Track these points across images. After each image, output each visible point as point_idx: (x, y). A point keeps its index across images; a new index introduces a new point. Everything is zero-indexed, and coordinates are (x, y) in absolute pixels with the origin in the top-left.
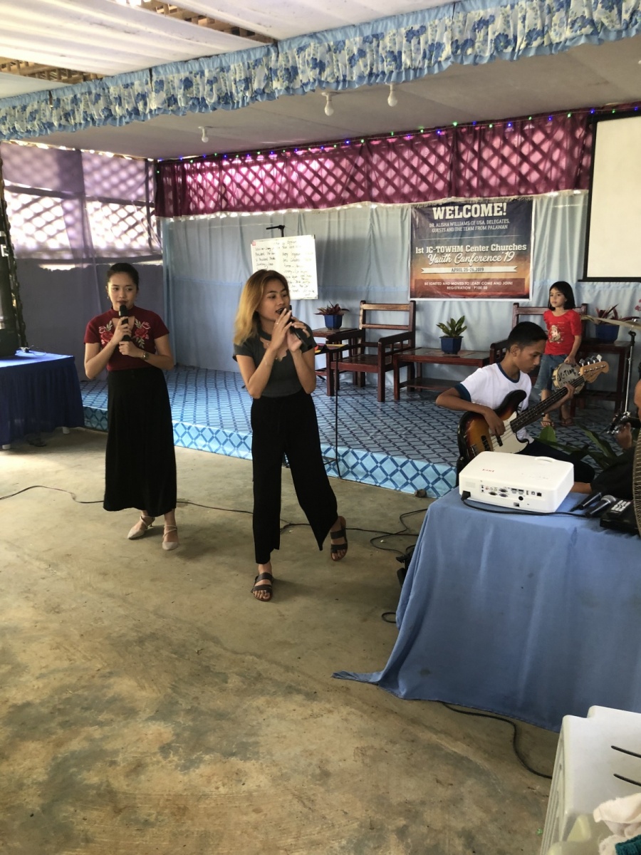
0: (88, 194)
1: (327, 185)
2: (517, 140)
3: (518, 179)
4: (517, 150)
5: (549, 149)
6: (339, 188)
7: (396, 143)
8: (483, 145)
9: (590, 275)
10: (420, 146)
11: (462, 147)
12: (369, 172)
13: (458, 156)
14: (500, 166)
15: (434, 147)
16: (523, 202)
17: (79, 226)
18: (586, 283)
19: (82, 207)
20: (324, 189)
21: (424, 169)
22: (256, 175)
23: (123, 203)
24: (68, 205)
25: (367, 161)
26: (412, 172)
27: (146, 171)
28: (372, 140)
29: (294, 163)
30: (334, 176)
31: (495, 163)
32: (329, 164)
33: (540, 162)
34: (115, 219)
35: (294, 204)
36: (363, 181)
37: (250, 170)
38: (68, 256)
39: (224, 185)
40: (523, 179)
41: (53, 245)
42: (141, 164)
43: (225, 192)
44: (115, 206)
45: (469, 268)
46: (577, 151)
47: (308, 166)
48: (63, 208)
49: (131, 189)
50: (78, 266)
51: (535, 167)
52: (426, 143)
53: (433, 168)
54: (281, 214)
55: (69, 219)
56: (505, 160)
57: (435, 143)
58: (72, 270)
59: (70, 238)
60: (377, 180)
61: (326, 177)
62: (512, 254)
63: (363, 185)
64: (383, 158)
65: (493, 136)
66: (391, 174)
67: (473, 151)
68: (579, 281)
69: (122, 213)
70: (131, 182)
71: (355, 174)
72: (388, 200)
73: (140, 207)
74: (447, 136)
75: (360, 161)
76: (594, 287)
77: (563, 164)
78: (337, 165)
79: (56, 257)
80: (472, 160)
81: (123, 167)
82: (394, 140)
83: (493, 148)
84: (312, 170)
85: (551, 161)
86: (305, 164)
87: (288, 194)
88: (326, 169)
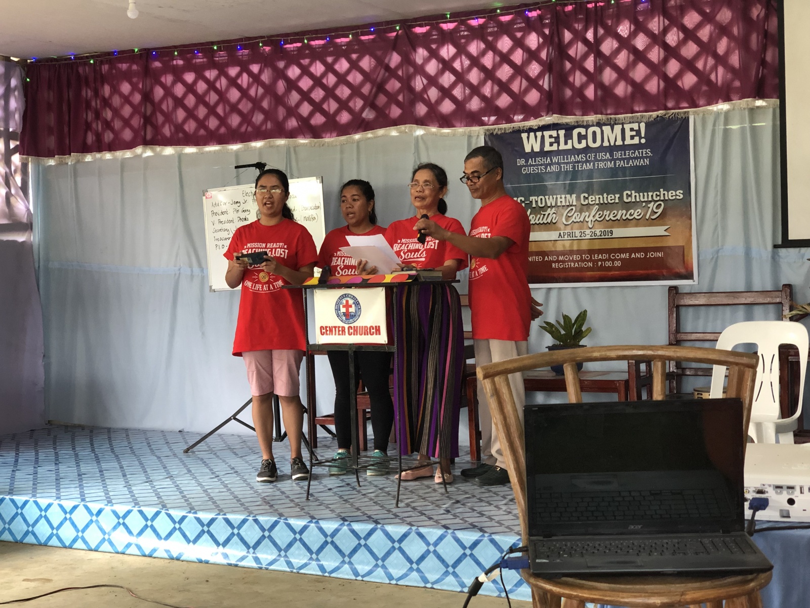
2: (655, 25)
4: (657, 40)
6: (358, 103)
7: (456, 30)
8: (601, 31)
10: (497, 36)
11: (568, 36)
13: (561, 51)
15: (519, 36)
16: (672, 121)
18: (788, 250)
20: (332, 106)
21: (505, 72)
22: (211, 85)
25: (407, 60)
26: (482, 75)
27: (6, 78)
28: (415, 26)
29: (281, 64)
30: (349, 85)
31: (622, 60)
32: (342, 66)
33: (697, 57)
35: (280, 131)
36: (400, 91)
37: (200, 76)
39: (152, 102)
40: (671, 84)
43: (154, 113)
45: (588, 232)
46: (754, 39)
47: (305, 71)
51: (688, 65)
52: (506, 30)
53: (519, 71)
54: (255, 149)
56: (639, 56)
57: (520, 30)
60: (425, 89)
61: (336, 85)
62: (659, 206)
63: (400, 98)
64: (434, 54)
65: (618, 18)
66: (447, 79)
67: (586, 42)
68: (776, 246)
71: (385, 81)
72: (445, 121)
74: (540, 18)
75: (395, 59)
76: (802, 256)
77: (735, 60)
78: (354, 65)
82: (451, 26)
83: (618, 37)
84: (312, 76)
85: (715, 55)
86: (300, 66)
87: (268, 115)
88: (335, 73)
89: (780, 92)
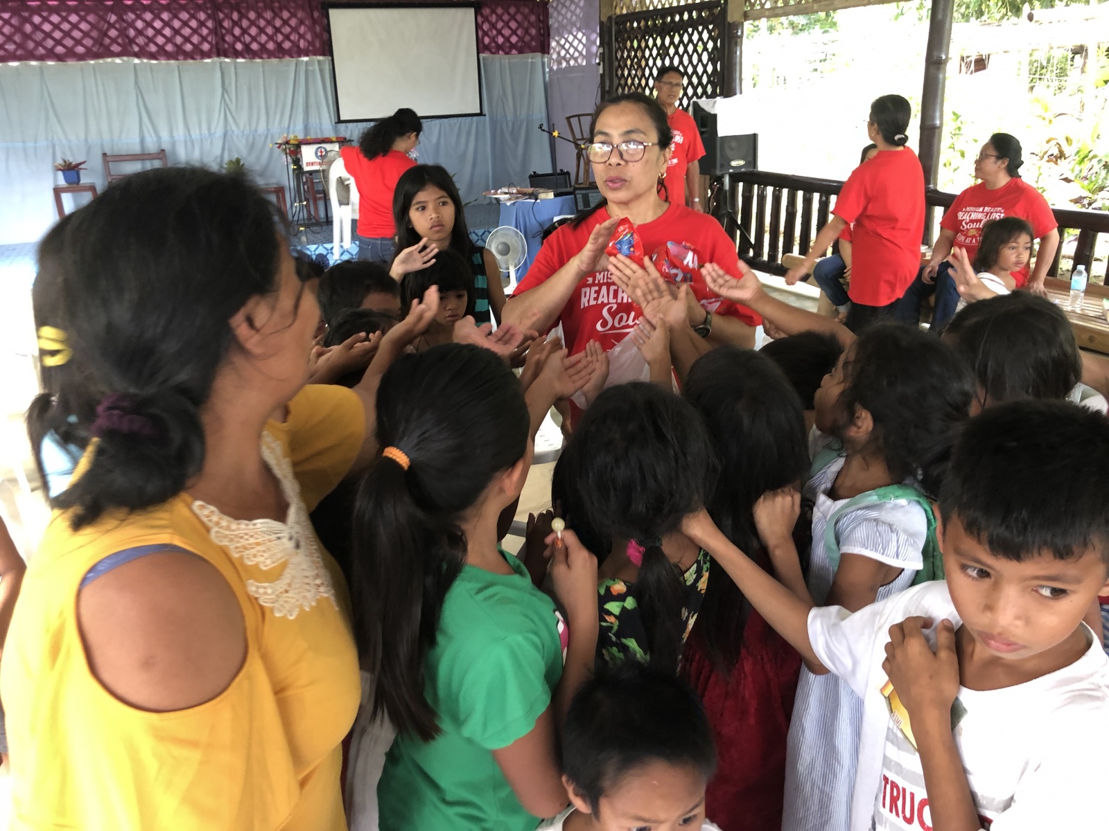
1: (73, 38)
2: (268, 15)
3: (276, 46)
4: (269, 23)
5: (296, 26)
6: (88, 42)
8: (240, 15)
9: (342, 118)
10: (179, 11)
11: (221, 16)
12: (126, 29)
13: (219, 23)
14: (259, 34)
15: (192, 12)
18: (340, 124)
20: (69, 42)
21: (186, 31)
25: (121, 19)
29: (26, 14)
30: (81, 30)
31: (253, 31)
32: (74, 18)
33: (290, 33)
35: (30, 55)
36: (118, 37)
40: (279, 45)
46: (318, 29)
47: (46, 19)
51: (287, 37)
52: (184, 8)
53: (195, 31)
54: (13, 67)
56: (262, 30)
57: (192, 9)
60: (136, 37)
61: (71, 30)
63: (120, 40)
64: (139, 17)
65: (248, 9)
66: (150, 32)
67: (233, 21)
68: (336, 123)
71: (108, 29)
72: (153, 56)
74: (204, 4)
75: (113, 18)
76: (347, 127)
77: (309, 37)
78: (83, 19)
80: (233, 27)
83: (248, 19)
84: (51, 23)
85: (299, 34)
86: (41, 16)
87: (19, 46)
88: (69, 22)
89: (331, 54)
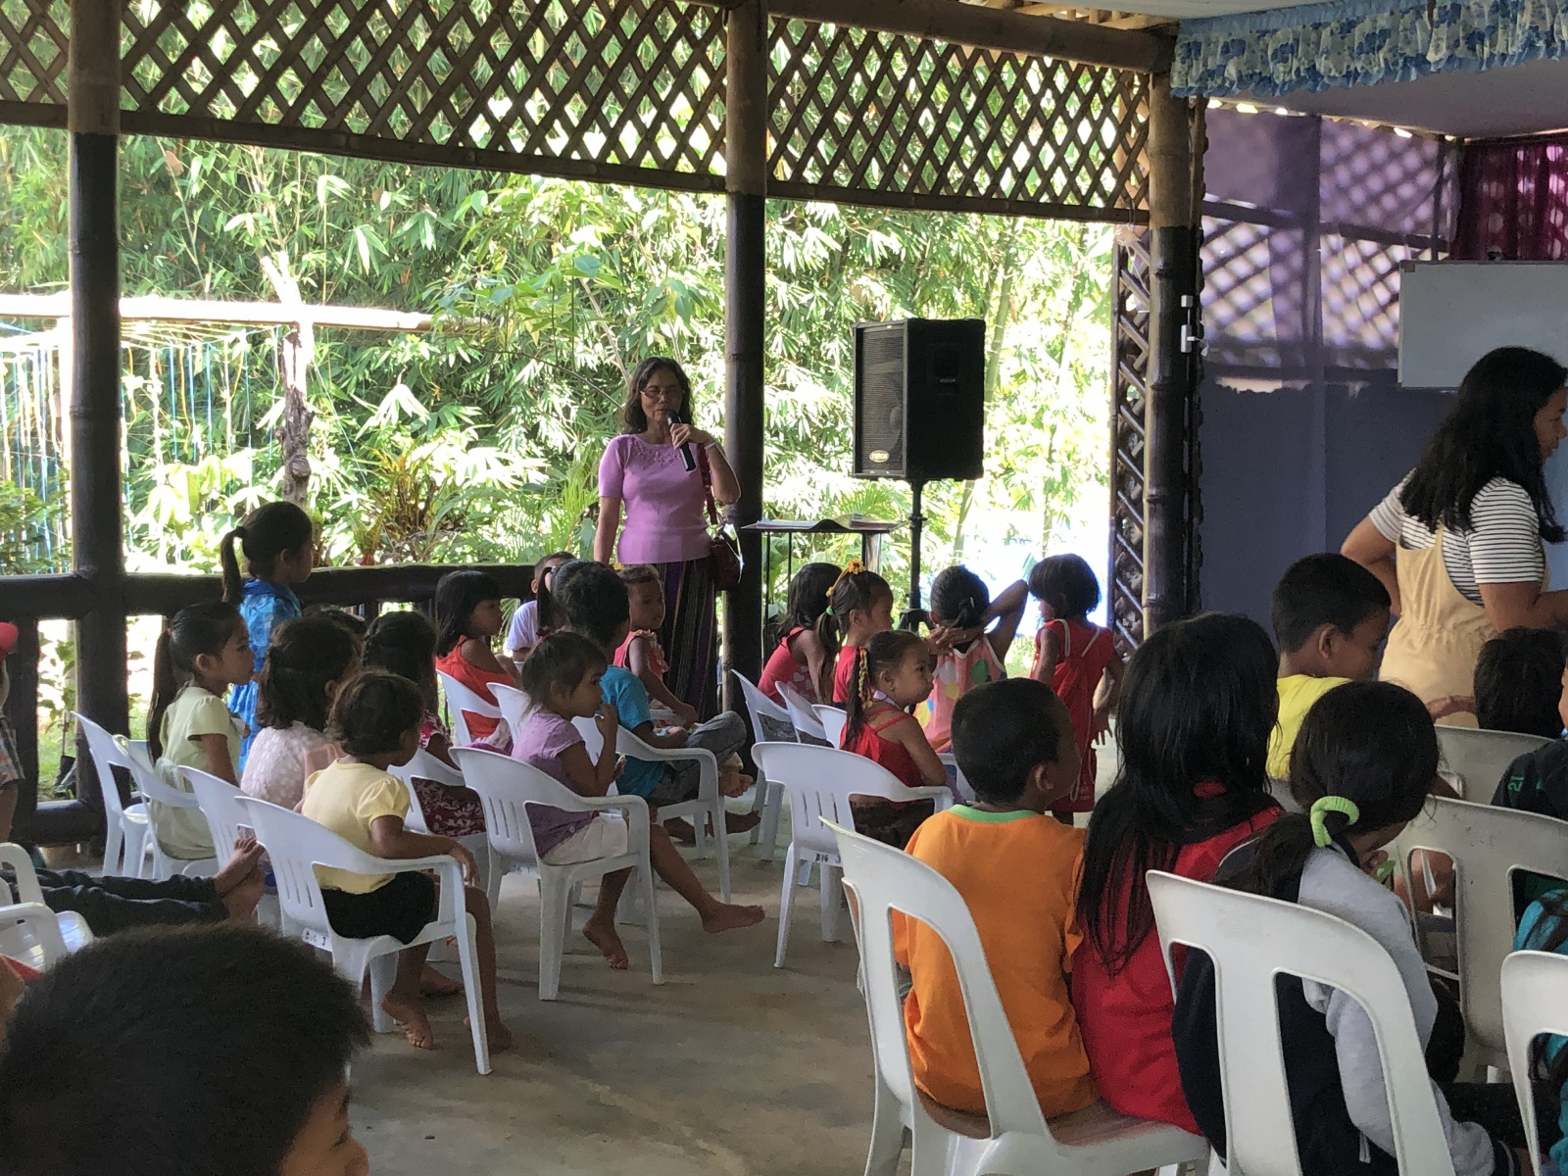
0: (1325, 216)
17: (1296, 291)
19: (1308, 247)
23: (1385, 239)
24: (1282, 241)
27: (1440, 166)
34: (1365, 276)
38: (1271, 359)
41: (1243, 330)
42: (1431, 149)
44: (1368, 246)
48: (1271, 247)
49: (1406, 206)
50: (1289, 384)
55: (1280, 273)
58: (1276, 391)
59: (1279, 319)
69: (1382, 264)
70: (1406, 191)
73: (1417, 250)
79: (1248, 362)
81: (1395, 156)
